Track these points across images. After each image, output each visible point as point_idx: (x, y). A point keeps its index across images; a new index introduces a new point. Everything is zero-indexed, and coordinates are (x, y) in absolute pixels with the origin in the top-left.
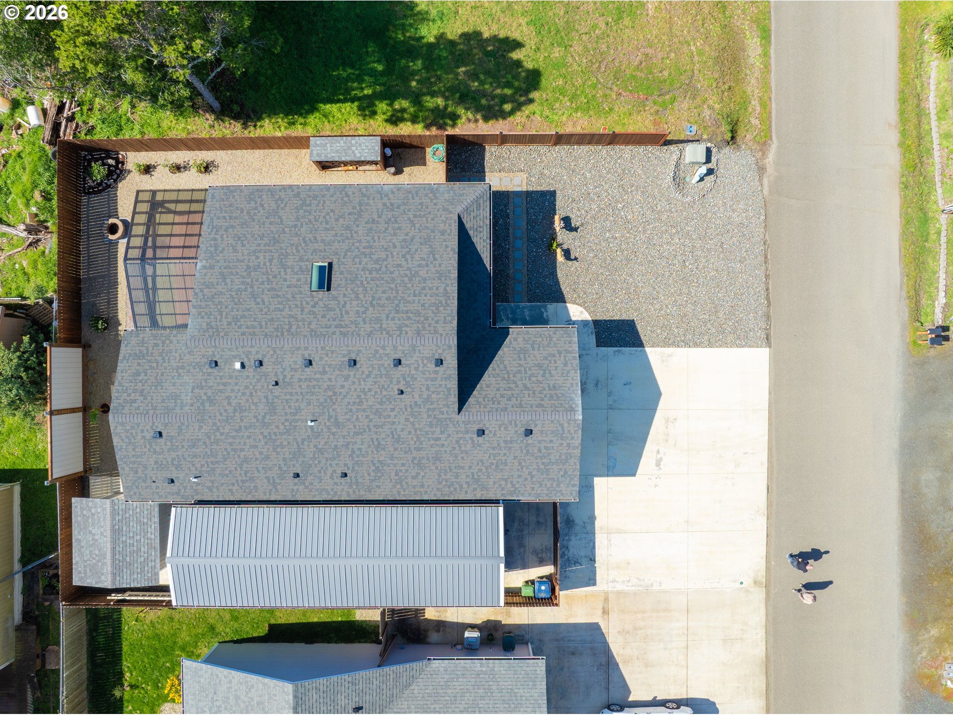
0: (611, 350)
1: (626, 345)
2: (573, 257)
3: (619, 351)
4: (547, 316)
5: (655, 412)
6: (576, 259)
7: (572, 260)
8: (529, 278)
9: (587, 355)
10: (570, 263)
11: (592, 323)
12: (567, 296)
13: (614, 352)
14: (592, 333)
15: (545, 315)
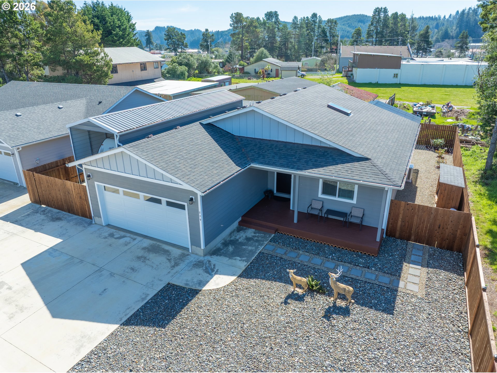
0: (152, 294)
1: (143, 308)
2: (289, 301)
3: (143, 299)
4: (235, 259)
5: (45, 303)
6: (286, 303)
7: (287, 298)
8: (285, 261)
9: (169, 273)
10: (284, 296)
11: (199, 288)
12: (245, 281)
13: (148, 295)
14: (187, 284)
15: (239, 258)
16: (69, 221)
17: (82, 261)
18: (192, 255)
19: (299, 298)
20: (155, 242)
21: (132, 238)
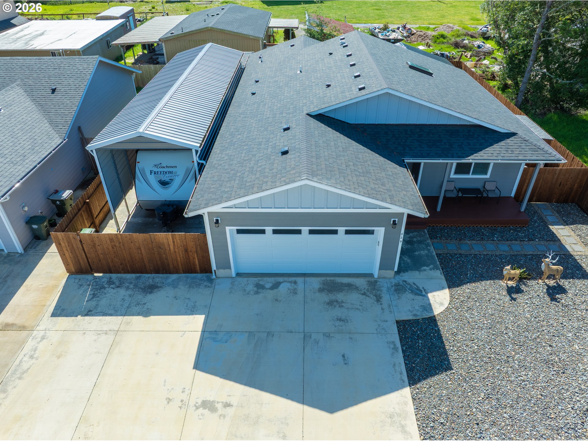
0: (396, 340)
1: (408, 358)
2: (514, 295)
4: (425, 270)
5: (298, 402)
6: (513, 299)
7: (509, 294)
10: (505, 293)
11: (431, 315)
12: (459, 290)
13: (393, 342)
14: (415, 315)
16: (174, 285)
17: (270, 334)
18: (380, 280)
19: (518, 290)
20: (323, 279)
21: (291, 282)
